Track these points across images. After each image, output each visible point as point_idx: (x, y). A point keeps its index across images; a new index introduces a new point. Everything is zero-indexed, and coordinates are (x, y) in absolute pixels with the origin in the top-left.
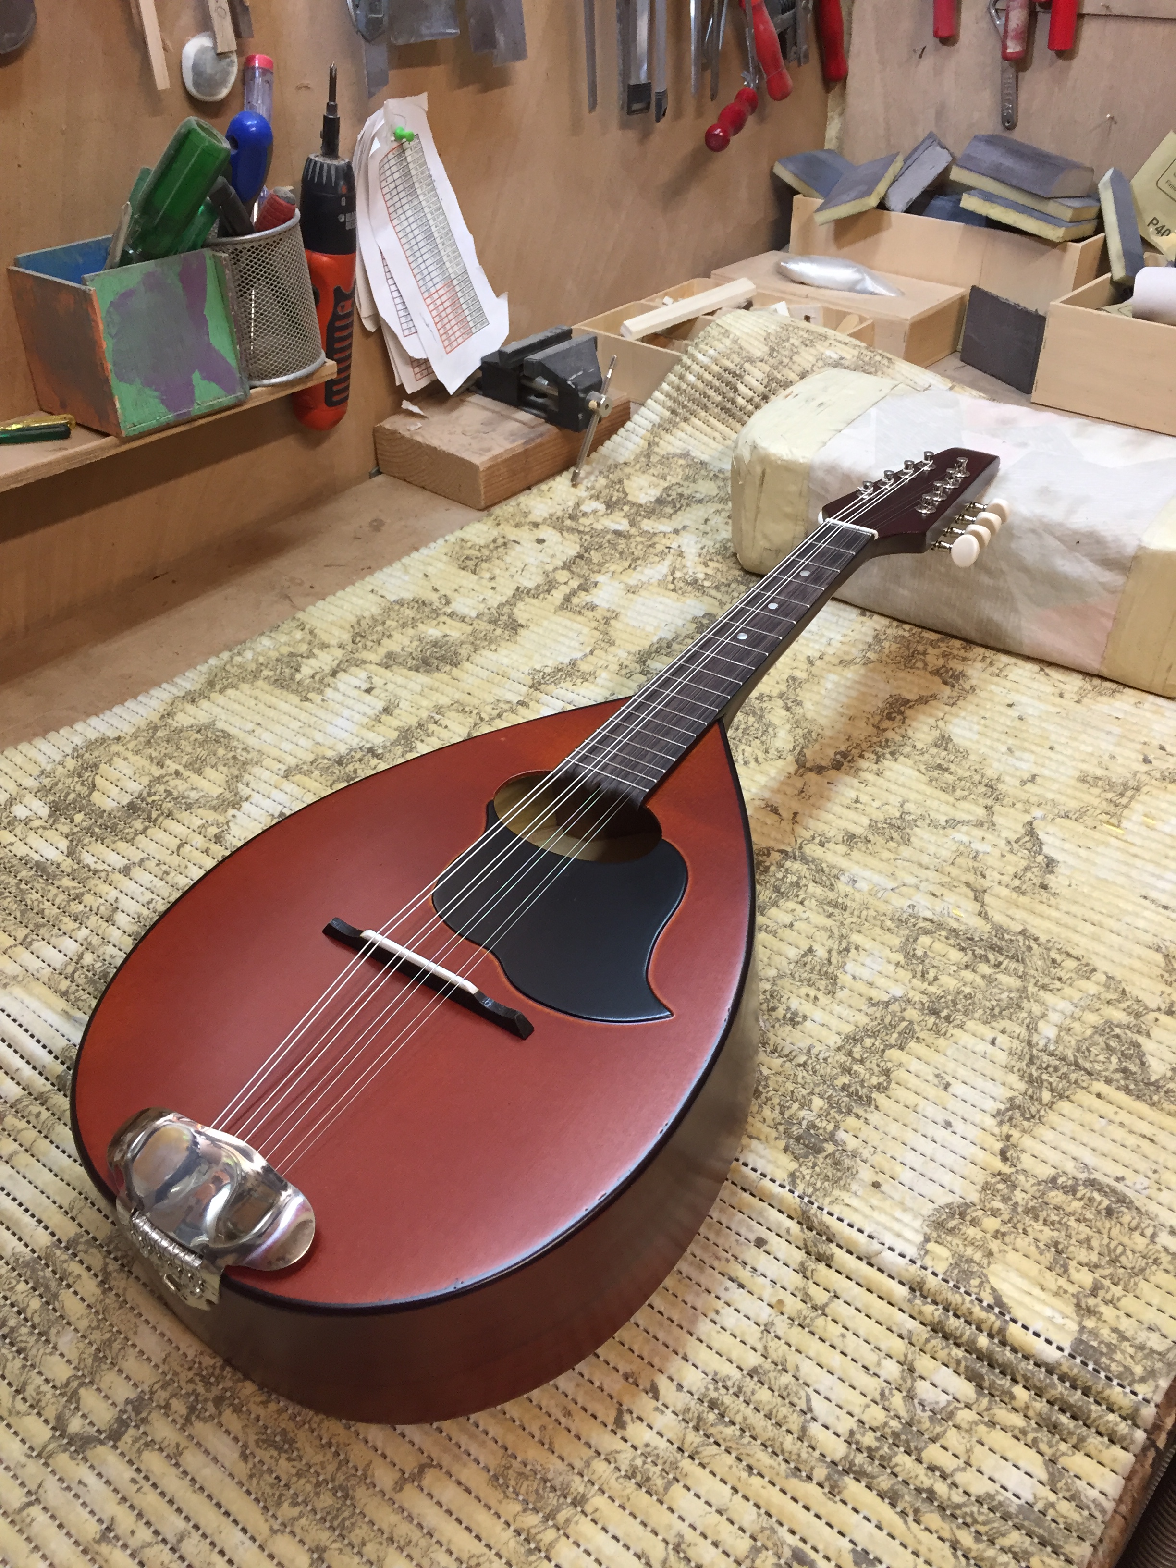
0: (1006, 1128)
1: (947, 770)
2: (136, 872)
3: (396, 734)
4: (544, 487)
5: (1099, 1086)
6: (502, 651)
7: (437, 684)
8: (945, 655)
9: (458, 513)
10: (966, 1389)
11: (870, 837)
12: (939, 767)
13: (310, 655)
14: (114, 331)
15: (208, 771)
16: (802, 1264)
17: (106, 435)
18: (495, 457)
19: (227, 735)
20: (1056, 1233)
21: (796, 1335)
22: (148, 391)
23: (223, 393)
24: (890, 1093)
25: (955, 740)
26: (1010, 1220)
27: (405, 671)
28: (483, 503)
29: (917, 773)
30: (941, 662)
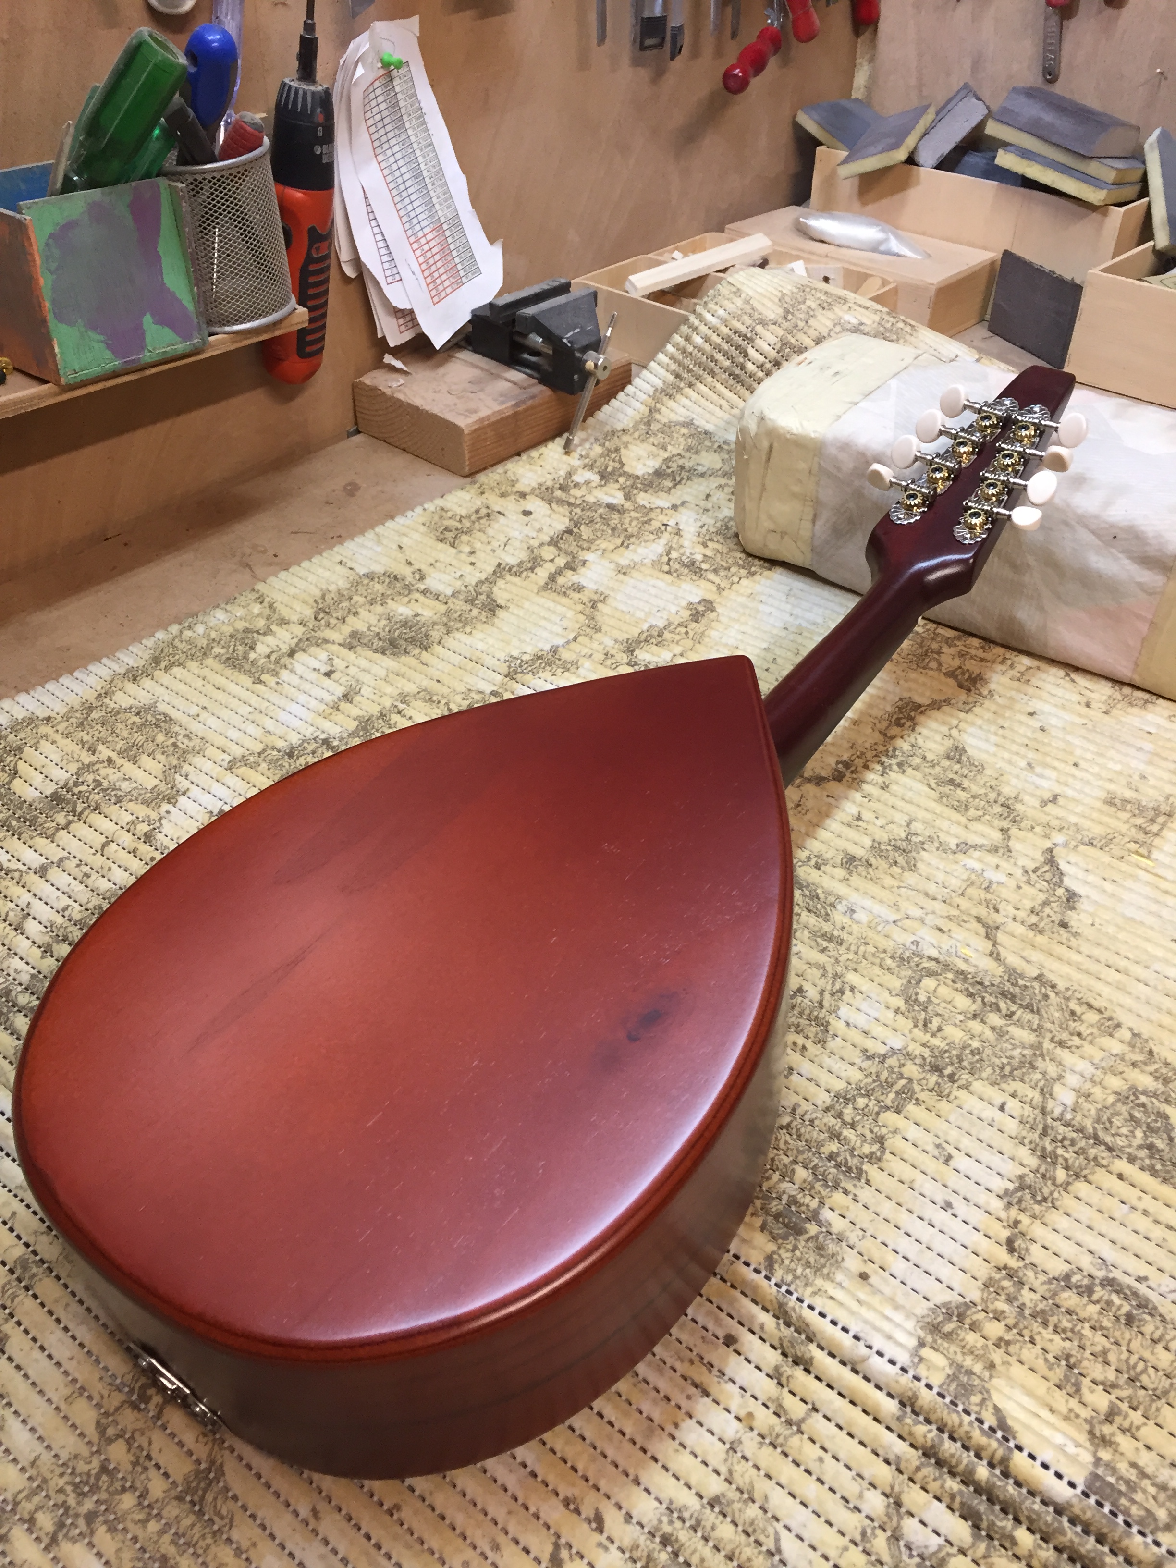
0: (1014, 1212)
1: (959, 785)
2: (54, 874)
3: (356, 723)
4: (534, 453)
5: (1121, 1165)
6: (478, 634)
7: (404, 669)
8: (962, 655)
9: (441, 479)
10: (961, 1530)
11: (872, 860)
12: (951, 781)
13: (268, 632)
14: (53, 266)
15: (144, 759)
16: (777, 1368)
17: (44, 382)
18: (482, 420)
19: (168, 719)
20: (1067, 1344)
21: (768, 1457)
22: (92, 334)
23: (179, 339)
24: (883, 1165)
25: (970, 751)
26: (1015, 1326)
27: (370, 654)
28: (467, 470)
29: (926, 789)
30: (957, 662)
